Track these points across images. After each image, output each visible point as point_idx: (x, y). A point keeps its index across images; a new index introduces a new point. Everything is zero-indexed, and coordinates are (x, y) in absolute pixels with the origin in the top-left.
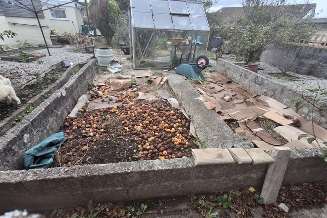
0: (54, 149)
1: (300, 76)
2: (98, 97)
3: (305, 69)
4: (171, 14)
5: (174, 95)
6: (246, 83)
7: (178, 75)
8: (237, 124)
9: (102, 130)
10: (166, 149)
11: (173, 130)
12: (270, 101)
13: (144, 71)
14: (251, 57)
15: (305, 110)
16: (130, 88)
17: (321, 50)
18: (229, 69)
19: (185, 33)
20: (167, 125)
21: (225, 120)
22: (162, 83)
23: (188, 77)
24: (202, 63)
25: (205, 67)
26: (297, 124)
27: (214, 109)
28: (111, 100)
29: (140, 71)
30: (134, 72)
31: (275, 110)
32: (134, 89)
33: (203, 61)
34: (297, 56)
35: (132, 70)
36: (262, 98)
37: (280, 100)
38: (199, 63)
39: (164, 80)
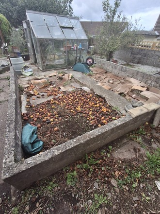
0: (35, 136)
1: (135, 64)
2: (32, 95)
3: (136, 60)
4: (60, 27)
5: (85, 85)
6: (116, 71)
7: (76, 72)
8: (125, 95)
9: (57, 116)
10: (102, 116)
11: (98, 105)
12: (132, 80)
13: (50, 72)
14: (110, 56)
15: (150, 82)
16: (50, 85)
17: (142, 50)
18: (104, 64)
19: (73, 41)
20: (93, 103)
21: (119, 94)
22: (70, 78)
23: (83, 72)
24: (90, 62)
25: (92, 64)
26: (148, 90)
27: (110, 89)
28: (43, 95)
29: (47, 72)
30: (43, 74)
31: (136, 84)
32: (54, 85)
33: (90, 60)
34: (132, 53)
35: (41, 72)
36: (127, 79)
37: (137, 79)
38: (88, 62)
39: (70, 76)
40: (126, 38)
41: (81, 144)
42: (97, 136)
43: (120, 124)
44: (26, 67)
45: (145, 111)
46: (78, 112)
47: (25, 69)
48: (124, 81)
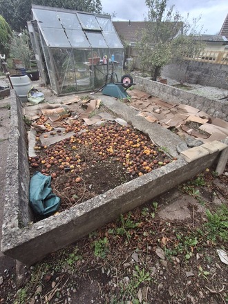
0: (49, 190)
1: (192, 85)
2: (44, 131)
3: (194, 79)
4: (83, 30)
5: (120, 116)
6: (164, 96)
7: (106, 97)
8: (176, 129)
9: (80, 160)
11: (138, 145)
12: (188, 108)
13: (69, 97)
14: (156, 73)
15: (212, 110)
16: (70, 116)
17: (203, 63)
18: (147, 85)
19: (102, 51)
20: (131, 142)
21: (168, 129)
22: (98, 106)
23: (117, 97)
24: (127, 82)
25: (130, 86)
26: (210, 122)
27: (155, 122)
28: (59, 132)
29: (65, 98)
30: (59, 100)
31: (193, 114)
32: (76, 117)
33: (127, 79)
34: (188, 69)
35: (56, 97)
36: (181, 106)
37: (194, 106)
38: (124, 82)
39: (99, 103)
40: (180, 46)
41: (114, 200)
42: (137, 190)
43: (169, 172)
44: (33, 91)
45: (205, 152)
46: (109, 155)
47: (32, 94)
48: (176, 109)
